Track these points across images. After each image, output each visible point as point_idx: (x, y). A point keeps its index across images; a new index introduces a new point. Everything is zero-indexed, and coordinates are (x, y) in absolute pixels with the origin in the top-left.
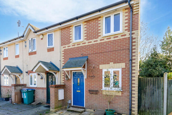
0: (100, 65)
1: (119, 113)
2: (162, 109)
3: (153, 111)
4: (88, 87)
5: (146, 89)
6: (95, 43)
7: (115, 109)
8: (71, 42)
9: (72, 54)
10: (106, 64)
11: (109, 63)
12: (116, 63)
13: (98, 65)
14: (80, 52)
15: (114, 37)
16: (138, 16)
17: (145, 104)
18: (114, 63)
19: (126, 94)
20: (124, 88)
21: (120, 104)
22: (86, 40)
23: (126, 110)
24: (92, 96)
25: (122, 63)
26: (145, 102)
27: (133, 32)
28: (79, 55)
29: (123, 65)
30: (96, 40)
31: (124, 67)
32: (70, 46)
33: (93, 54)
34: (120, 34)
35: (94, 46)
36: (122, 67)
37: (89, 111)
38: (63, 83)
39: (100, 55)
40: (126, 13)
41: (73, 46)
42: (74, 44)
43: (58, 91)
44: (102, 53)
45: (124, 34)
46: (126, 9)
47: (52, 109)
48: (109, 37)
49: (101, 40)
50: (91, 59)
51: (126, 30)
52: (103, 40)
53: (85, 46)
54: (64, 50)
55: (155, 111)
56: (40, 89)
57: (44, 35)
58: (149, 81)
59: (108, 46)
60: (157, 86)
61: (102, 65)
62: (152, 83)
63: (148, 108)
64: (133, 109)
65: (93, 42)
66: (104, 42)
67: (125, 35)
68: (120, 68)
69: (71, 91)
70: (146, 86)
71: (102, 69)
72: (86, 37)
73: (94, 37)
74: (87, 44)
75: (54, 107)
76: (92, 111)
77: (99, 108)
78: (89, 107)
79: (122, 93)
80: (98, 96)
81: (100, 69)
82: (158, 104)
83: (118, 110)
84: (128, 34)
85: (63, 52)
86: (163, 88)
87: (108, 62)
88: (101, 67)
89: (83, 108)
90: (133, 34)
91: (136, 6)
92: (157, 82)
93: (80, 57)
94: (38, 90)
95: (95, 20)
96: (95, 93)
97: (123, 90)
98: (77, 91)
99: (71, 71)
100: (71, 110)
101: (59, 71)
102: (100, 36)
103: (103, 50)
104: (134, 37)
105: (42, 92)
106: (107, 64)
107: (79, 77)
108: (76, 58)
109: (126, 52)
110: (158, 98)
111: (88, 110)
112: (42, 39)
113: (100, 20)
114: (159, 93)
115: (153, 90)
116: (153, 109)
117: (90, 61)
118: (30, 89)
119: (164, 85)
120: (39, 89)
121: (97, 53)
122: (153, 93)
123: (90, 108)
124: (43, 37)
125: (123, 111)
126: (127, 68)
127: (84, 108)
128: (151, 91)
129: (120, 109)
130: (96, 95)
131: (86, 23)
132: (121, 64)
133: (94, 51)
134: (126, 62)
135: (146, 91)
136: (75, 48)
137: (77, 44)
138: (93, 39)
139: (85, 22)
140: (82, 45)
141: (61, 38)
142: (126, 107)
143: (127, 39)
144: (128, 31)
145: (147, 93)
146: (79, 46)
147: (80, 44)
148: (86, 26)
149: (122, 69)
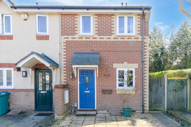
0: (114, 64)
1: (133, 110)
2: (163, 102)
3: (157, 105)
4: (100, 87)
5: (152, 87)
6: (109, 40)
7: (130, 106)
8: (77, 34)
9: (78, 47)
10: (119, 63)
11: (123, 63)
12: (130, 63)
13: (111, 63)
14: (90, 47)
15: (128, 38)
16: (148, 25)
17: (151, 100)
18: (128, 63)
19: (140, 92)
20: (137, 87)
21: (134, 102)
22: (97, 35)
23: (139, 107)
24: (105, 96)
25: (136, 64)
26: (151, 98)
27: (145, 37)
28: (88, 50)
29: (136, 65)
30: (109, 37)
31: (137, 67)
32: (75, 38)
33: (106, 51)
34: (133, 36)
35: (107, 43)
36: (136, 68)
37: (102, 113)
38: (65, 82)
39: (114, 54)
40: (139, 18)
41: (79, 38)
42: (81, 37)
43: (65, 92)
44: (115, 51)
45: (136, 37)
46: (138, 15)
47: (58, 115)
48: (123, 37)
49: (114, 38)
50: (103, 57)
51: (138, 34)
52: (117, 38)
53: (96, 41)
54: (66, 41)
55: (159, 105)
56: (22, 91)
57: (29, 15)
58: (154, 80)
59: (122, 46)
60: (160, 84)
61: (116, 64)
62: (157, 82)
63: (154, 103)
64: (145, 105)
65: (105, 38)
66: (117, 41)
67: (138, 38)
68: (133, 68)
69: (78, 91)
70: (152, 85)
71: (116, 68)
72: (97, 32)
73: (107, 34)
74: (98, 40)
75: (61, 113)
76: (105, 113)
77: (113, 108)
78: (101, 108)
79: (136, 92)
80: (112, 96)
81: (114, 67)
82: (161, 98)
83: (132, 107)
84: (141, 38)
85: (65, 44)
86: (164, 86)
87: (122, 61)
88: (115, 65)
89: (94, 110)
90: (145, 38)
91: (148, 16)
92: (160, 81)
93: (89, 53)
94: (18, 93)
95: (108, 17)
96: (108, 92)
97: (136, 89)
98: (85, 92)
99: (77, 68)
100: (82, 115)
101: (58, 67)
102: (113, 34)
103: (117, 49)
104: (145, 42)
105: (26, 95)
106: (122, 63)
107: (87, 75)
108: (85, 53)
109: (139, 54)
110: (161, 94)
111: (100, 112)
112: (26, 20)
113: (113, 18)
114: (161, 90)
115: (157, 88)
116: (157, 104)
117: (103, 58)
118: (4, 92)
119: (164, 83)
120: (20, 91)
121: (110, 51)
122: (157, 90)
123: (103, 109)
124: (28, 18)
125: (137, 108)
126: (140, 68)
127: (96, 111)
128: (156, 89)
129: (133, 107)
130: (110, 95)
131: (96, 17)
132: (134, 64)
133: (107, 49)
134: (139, 63)
135: (152, 89)
136: (83, 41)
137: (86, 37)
138: (106, 35)
139: (96, 15)
140: (91, 39)
141: (61, 25)
142: (139, 104)
143: (140, 42)
144: (141, 36)
145: (153, 91)
146: (88, 40)
147: (89, 38)
148: (97, 20)
149: (136, 69)
